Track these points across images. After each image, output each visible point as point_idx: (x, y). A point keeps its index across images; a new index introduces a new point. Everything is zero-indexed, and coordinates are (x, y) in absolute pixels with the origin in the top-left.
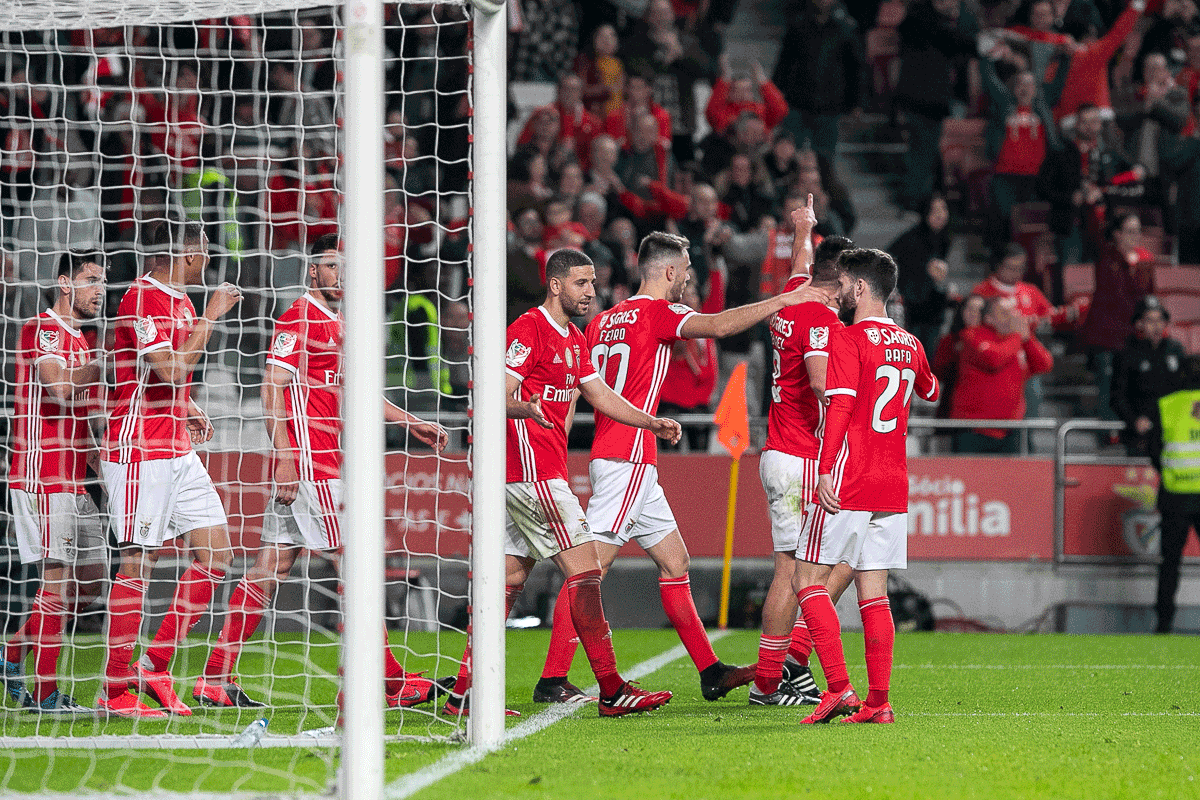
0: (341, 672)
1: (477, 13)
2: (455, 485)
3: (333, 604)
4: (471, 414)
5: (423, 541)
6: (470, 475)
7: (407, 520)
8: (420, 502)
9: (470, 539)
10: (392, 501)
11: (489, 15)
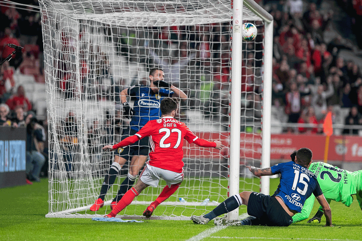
0: (228, 187)
1: (266, 23)
2: (257, 141)
3: (227, 170)
4: (262, 123)
5: (249, 155)
6: (261, 138)
7: (245, 150)
8: (249, 145)
9: (261, 155)
10: (242, 145)
11: (268, 23)
